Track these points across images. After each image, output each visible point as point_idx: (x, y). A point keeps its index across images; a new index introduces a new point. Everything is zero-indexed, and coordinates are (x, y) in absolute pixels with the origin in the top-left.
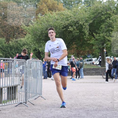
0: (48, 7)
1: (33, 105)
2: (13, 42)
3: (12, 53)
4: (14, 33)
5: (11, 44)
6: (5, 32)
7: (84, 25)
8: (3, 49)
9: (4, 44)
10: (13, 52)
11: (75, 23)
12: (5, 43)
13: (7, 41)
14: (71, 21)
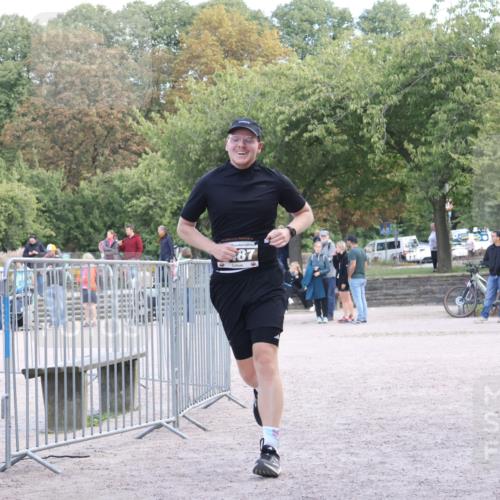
0: (222, 43)
1: (204, 429)
2: (94, 184)
3: (92, 225)
4: (96, 149)
5: (87, 193)
6: (62, 149)
7: (368, 112)
8: (55, 211)
9: (58, 192)
10: (96, 223)
11: (334, 109)
12: (64, 189)
13: (69, 182)
14: (319, 100)
